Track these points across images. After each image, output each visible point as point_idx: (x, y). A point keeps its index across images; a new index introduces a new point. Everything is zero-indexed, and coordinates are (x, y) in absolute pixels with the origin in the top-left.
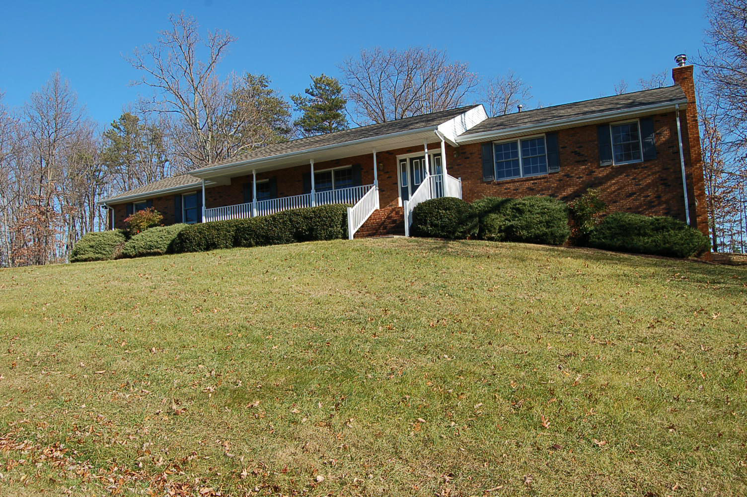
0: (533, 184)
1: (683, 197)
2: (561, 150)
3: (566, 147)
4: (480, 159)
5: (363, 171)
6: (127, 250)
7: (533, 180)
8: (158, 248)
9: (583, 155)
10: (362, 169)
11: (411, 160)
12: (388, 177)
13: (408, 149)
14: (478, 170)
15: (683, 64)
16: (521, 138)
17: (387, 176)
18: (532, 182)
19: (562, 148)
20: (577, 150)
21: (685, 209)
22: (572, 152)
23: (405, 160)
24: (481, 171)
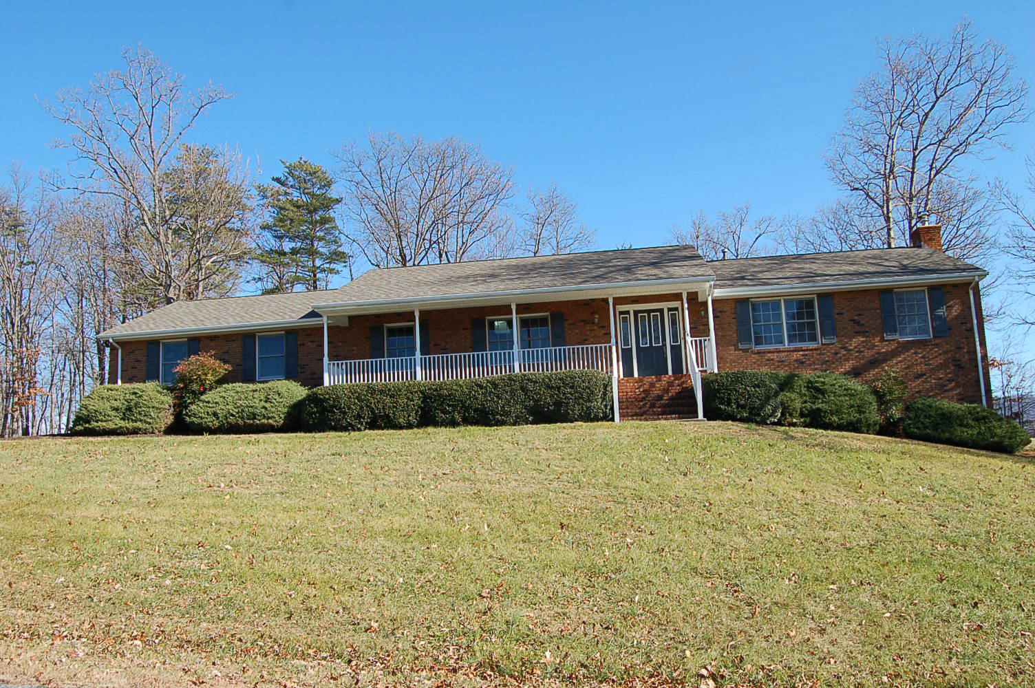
0: (803, 355)
1: (979, 381)
2: (837, 316)
3: (842, 314)
4: (734, 320)
5: (566, 322)
6: (202, 418)
7: (802, 350)
8: (269, 418)
9: (863, 325)
10: (566, 320)
11: (636, 313)
12: (605, 334)
13: (633, 299)
14: (731, 333)
15: (927, 223)
16: (785, 298)
17: (603, 332)
18: (801, 353)
19: (838, 314)
20: (856, 318)
21: (981, 396)
22: (850, 320)
23: (628, 312)
24: (735, 335)
